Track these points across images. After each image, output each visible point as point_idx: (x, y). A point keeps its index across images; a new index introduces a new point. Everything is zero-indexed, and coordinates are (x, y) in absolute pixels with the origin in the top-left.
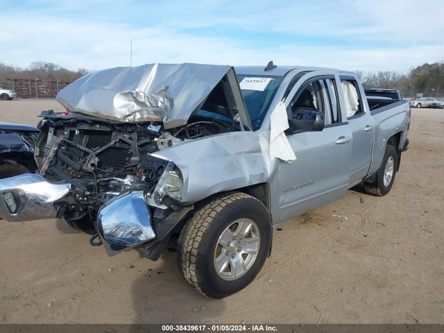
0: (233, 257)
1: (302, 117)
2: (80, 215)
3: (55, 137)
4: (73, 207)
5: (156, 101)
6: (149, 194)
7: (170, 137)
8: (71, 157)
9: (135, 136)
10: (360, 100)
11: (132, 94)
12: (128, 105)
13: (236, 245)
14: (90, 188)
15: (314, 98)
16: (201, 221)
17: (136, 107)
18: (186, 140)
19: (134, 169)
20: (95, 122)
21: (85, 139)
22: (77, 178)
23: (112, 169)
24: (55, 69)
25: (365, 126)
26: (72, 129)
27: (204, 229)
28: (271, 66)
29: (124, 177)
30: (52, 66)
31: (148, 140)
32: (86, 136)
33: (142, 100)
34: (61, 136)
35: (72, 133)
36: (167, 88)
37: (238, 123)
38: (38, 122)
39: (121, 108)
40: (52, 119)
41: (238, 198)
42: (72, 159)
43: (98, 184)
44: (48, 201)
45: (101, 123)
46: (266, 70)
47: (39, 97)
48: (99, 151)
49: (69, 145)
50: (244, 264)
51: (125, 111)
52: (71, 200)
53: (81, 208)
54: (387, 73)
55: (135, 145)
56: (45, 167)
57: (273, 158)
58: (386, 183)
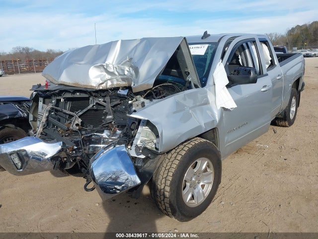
0: (195, 188)
1: (238, 73)
2: (70, 165)
3: (45, 106)
4: (65, 159)
5: (123, 71)
6: (129, 147)
7: (142, 99)
8: (59, 120)
9: (108, 99)
10: (271, 56)
11: (103, 66)
12: (100, 75)
13: (196, 179)
14: (77, 143)
15: (240, 57)
16: (170, 164)
17: (108, 77)
18: (154, 100)
19: (110, 125)
20: (75, 91)
21: (69, 105)
22: (66, 136)
23: (92, 126)
24: (30, 51)
25: (277, 75)
26: (58, 98)
27: (173, 170)
28: (206, 35)
29: (102, 132)
30: (27, 50)
31: (118, 102)
32: (69, 102)
33: (112, 70)
34: (50, 104)
35: (58, 101)
36: (131, 59)
37: (190, 82)
38: (30, 94)
39: (95, 78)
40: (40, 91)
41: (197, 143)
42: (60, 121)
43: (83, 139)
44: (46, 157)
45: (81, 91)
46: (202, 38)
47: (21, 73)
48: (80, 113)
49: (57, 111)
50: (203, 192)
51: (99, 81)
52: (63, 155)
53: (71, 159)
54: (271, 34)
55: (108, 106)
56: (40, 130)
57: (219, 108)
58: (291, 117)
